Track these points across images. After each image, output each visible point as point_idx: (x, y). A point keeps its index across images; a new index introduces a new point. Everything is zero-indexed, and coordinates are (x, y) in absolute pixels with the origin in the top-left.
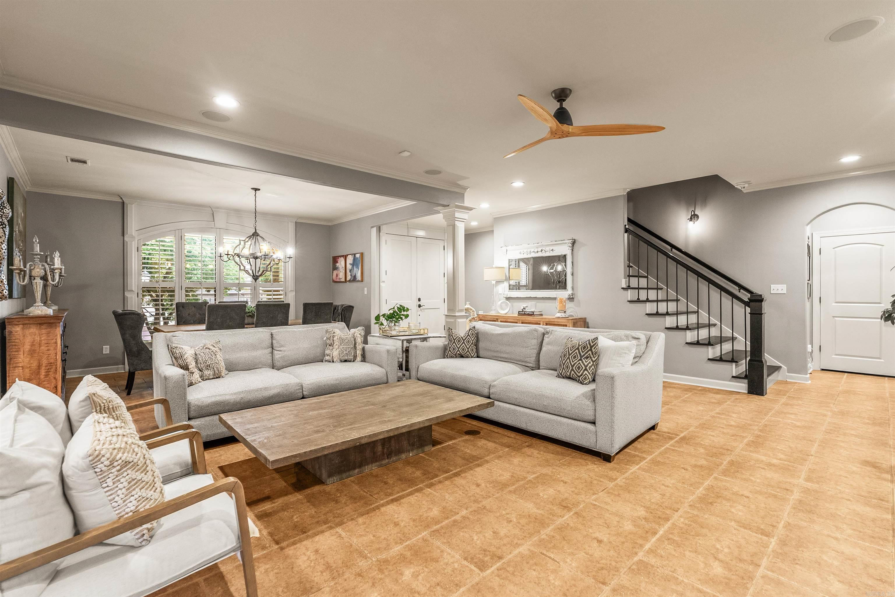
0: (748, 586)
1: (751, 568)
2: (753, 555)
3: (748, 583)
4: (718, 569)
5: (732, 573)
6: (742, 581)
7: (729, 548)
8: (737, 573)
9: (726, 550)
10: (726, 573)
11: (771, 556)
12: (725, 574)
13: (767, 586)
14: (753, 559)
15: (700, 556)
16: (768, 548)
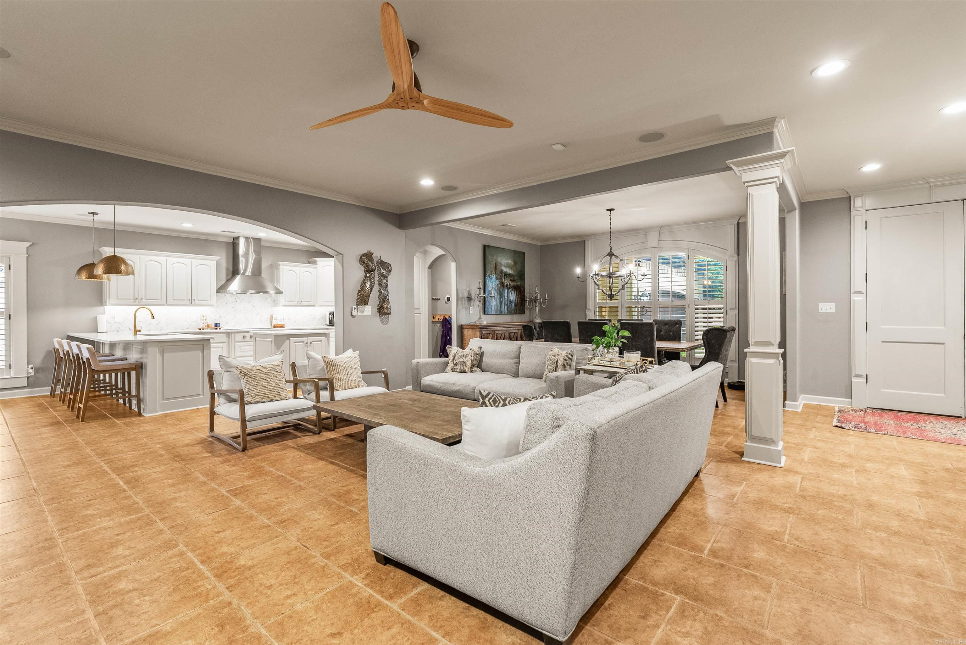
0: (89, 597)
1: (100, 608)
2: (110, 619)
3: (91, 597)
4: (123, 585)
5: (110, 593)
6: (97, 595)
7: (137, 605)
8: (107, 596)
9: (137, 601)
10: (115, 589)
11: (94, 633)
12: (115, 587)
13: (74, 608)
14: (107, 616)
15: (148, 580)
16: (105, 638)
